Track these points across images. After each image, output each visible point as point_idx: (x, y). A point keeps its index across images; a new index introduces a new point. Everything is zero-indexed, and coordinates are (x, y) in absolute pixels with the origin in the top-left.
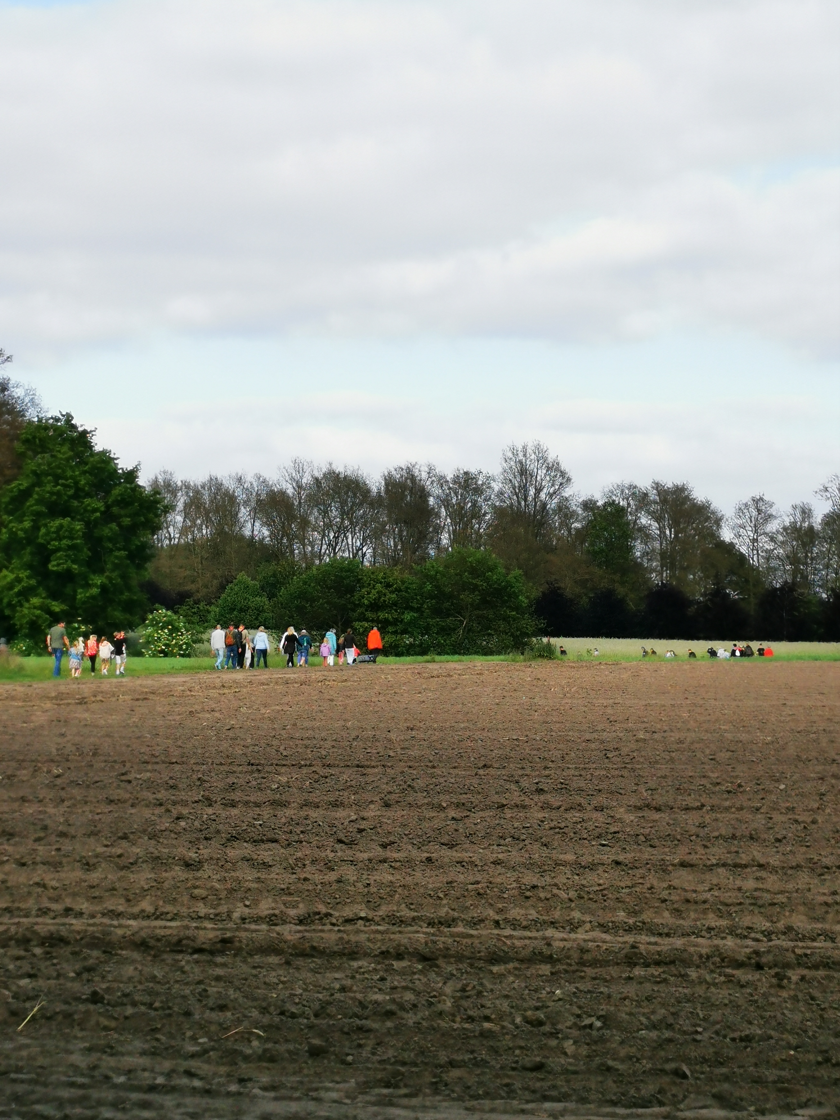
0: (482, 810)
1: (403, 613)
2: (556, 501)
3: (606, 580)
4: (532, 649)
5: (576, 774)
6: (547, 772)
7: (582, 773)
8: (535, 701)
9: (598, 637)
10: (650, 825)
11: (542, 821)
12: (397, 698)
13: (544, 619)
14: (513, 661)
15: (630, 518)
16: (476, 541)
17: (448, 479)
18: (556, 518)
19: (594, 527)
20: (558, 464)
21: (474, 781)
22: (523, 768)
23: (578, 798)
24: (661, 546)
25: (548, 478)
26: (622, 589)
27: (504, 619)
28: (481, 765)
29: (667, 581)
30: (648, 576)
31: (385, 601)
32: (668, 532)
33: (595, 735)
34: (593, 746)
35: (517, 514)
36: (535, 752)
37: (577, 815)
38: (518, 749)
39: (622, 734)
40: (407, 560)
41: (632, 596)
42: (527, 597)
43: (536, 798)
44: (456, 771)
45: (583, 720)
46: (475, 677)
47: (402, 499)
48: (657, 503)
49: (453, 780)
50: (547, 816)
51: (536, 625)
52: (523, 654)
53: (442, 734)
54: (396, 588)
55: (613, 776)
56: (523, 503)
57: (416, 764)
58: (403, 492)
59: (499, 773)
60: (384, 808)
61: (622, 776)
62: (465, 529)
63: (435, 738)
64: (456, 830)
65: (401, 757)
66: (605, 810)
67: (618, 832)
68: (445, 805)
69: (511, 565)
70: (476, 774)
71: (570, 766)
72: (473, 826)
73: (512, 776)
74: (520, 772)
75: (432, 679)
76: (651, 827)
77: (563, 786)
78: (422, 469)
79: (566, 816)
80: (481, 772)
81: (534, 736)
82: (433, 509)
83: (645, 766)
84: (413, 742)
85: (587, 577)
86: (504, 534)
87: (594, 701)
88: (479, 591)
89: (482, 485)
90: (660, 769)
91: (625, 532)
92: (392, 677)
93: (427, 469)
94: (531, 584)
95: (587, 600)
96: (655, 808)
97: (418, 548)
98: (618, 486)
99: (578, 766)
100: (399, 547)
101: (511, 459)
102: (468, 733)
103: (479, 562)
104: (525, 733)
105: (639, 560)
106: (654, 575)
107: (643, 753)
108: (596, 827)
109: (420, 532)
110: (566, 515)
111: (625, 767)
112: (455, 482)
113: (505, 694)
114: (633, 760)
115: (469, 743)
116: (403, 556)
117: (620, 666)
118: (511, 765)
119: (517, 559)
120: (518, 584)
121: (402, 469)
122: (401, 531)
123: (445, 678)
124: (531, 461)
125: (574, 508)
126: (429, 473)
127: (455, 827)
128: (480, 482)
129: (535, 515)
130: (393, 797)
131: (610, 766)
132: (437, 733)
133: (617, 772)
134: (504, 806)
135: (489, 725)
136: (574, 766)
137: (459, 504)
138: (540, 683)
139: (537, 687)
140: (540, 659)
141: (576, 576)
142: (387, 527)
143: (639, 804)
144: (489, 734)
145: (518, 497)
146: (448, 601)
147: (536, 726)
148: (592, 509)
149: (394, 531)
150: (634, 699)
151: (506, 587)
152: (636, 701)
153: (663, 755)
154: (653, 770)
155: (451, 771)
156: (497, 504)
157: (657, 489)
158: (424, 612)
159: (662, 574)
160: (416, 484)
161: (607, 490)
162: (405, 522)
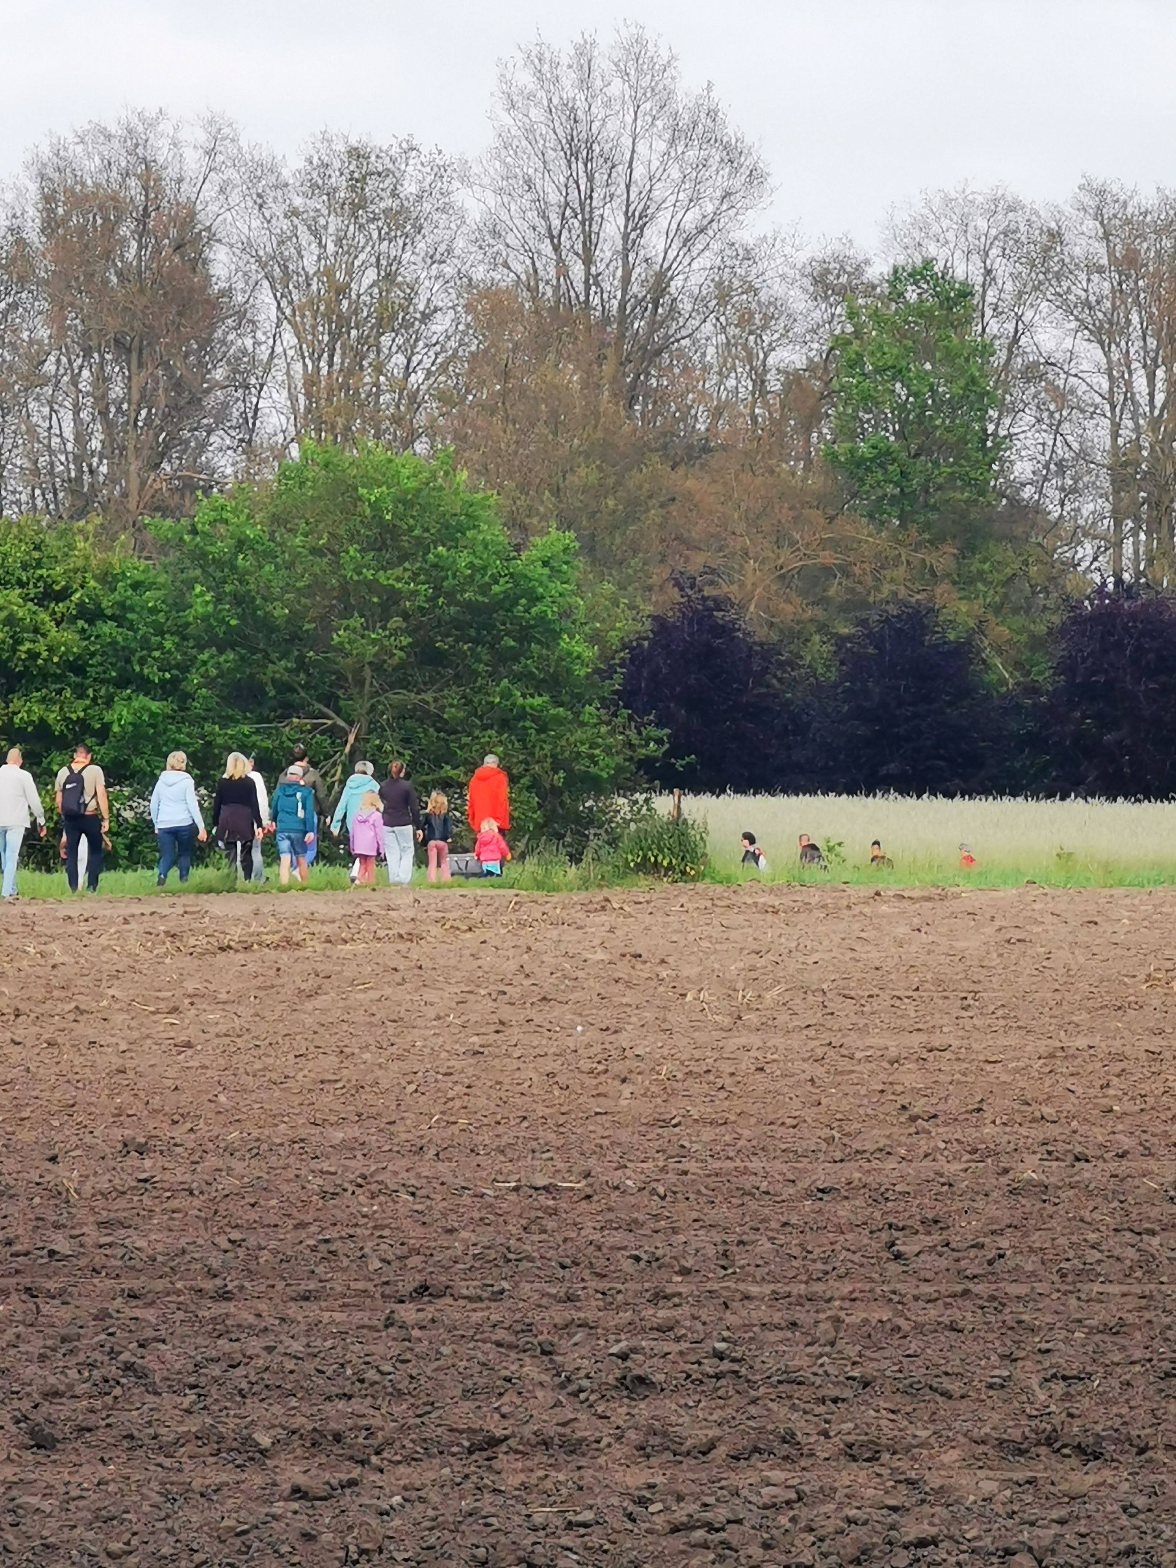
0: (411, 1460)
1: (109, 702)
2: (705, 261)
3: (901, 572)
4: (613, 842)
5: (777, 1318)
6: (664, 1314)
7: (800, 1315)
8: (624, 1040)
9: (870, 791)
10: (1055, 1514)
11: (642, 1502)
12: (86, 1030)
13: (659, 725)
14: (540, 886)
15: (993, 327)
16: (397, 420)
17: (287, 174)
18: (708, 328)
19: (856, 363)
20: (713, 114)
21: (380, 1349)
22: (570, 1298)
23: (780, 1410)
24: (1115, 435)
25: (675, 173)
26: (964, 607)
27: (505, 725)
28: (407, 1286)
29: (1139, 574)
30: (1064, 553)
31: (33, 655)
32: (1140, 383)
33: (853, 1172)
34: (844, 1211)
35: (554, 310)
36: (617, 1238)
37: (777, 1475)
38: (551, 1225)
39: (956, 1167)
40: (125, 495)
41: (1000, 631)
42: (594, 639)
43: (619, 1412)
44: (312, 1310)
45: (809, 1114)
46: (389, 949)
47: (107, 255)
48: (1100, 270)
49: (297, 1347)
50: (659, 1480)
51: (631, 745)
52: (575, 858)
53: (258, 1169)
54: (81, 605)
55: (919, 1328)
56: (577, 270)
57: (160, 1285)
58: (110, 228)
59: (476, 1317)
60: (28, 1456)
61: (953, 1328)
62: (354, 369)
63: (228, 1183)
64: (308, 1537)
65: (98, 1261)
66: (886, 1457)
67: (935, 1542)
68: (265, 1441)
69: (531, 511)
70: (389, 1323)
71: (754, 1290)
72: (374, 1522)
73: (529, 1328)
74: (560, 1314)
75: (221, 957)
76: (1062, 1522)
77: (726, 1366)
78: (184, 135)
79: (734, 1479)
80: (408, 1313)
81: (616, 1177)
82: (227, 293)
83: (1040, 1288)
84: (147, 1201)
85: (827, 558)
86: (504, 394)
87: (852, 1040)
88: (406, 616)
89: (420, 198)
90: (1101, 1298)
91: (973, 381)
92: (66, 950)
93: (202, 137)
94: (608, 587)
95: (828, 648)
96: (1079, 1449)
97: (167, 446)
98: (948, 201)
99: (783, 1289)
100: (95, 444)
101: (531, 96)
102: (358, 1165)
103: (405, 502)
104: (582, 1165)
105: (1028, 492)
106: (1087, 549)
107: (1036, 1239)
108: (850, 1521)
109: (178, 385)
110: (745, 319)
111: (966, 1293)
112: (314, 186)
113: (506, 1012)
114: (999, 1265)
115: (363, 1203)
116: (111, 478)
117: (955, 906)
118: (526, 1287)
119: (557, 492)
120: (556, 587)
121: (109, 137)
122: (102, 380)
123: (272, 954)
124: (608, 104)
125: (778, 289)
126: (211, 153)
127: (302, 1523)
128: (409, 188)
129: (623, 319)
130: (63, 1409)
131: (908, 1288)
132: (238, 1166)
133: (933, 1312)
134: (494, 1442)
135: (440, 1135)
136: (767, 1289)
137: (329, 273)
138: (643, 971)
139: (629, 985)
140: (643, 881)
141: (786, 554)
142: (49, 367)
143: (1016, 1434)
144: (442, 1167)
145: (556, 248)
146: (285, 655)
147: (623, 1135)
148: (845, 293)
149: (74, 382)
150: (1007, 1029)
151: (508, 602)
152: (1013, 1039)
153: (1112, 1243)
154: (1073, 1302)
155: (292, 1310)
156: (479, 273)
157: (1098, 215)
158: (191, 696)
159: (1119, 544)
160: (160, 193)
161: (903, 216)
162: (120, 345)
